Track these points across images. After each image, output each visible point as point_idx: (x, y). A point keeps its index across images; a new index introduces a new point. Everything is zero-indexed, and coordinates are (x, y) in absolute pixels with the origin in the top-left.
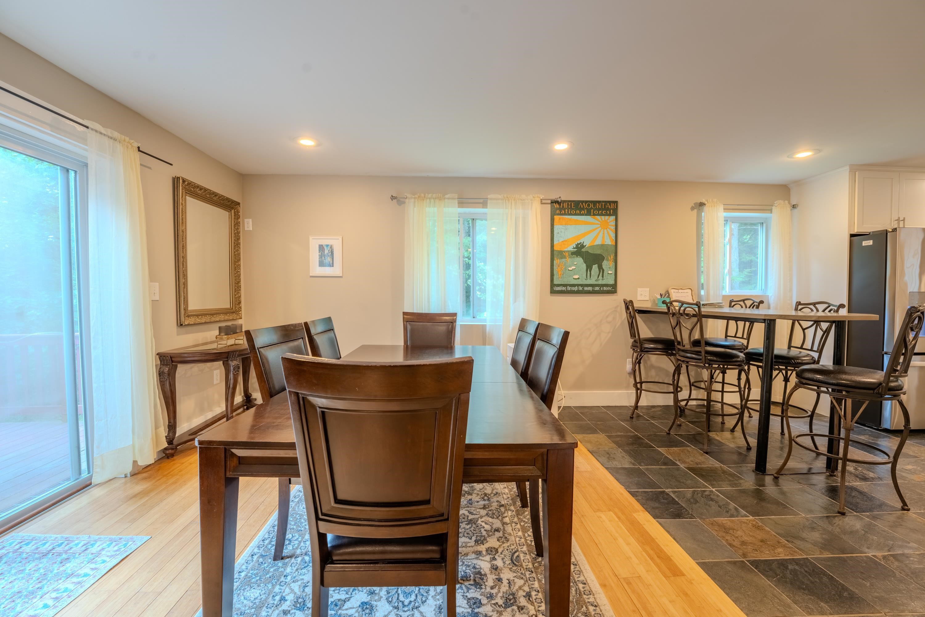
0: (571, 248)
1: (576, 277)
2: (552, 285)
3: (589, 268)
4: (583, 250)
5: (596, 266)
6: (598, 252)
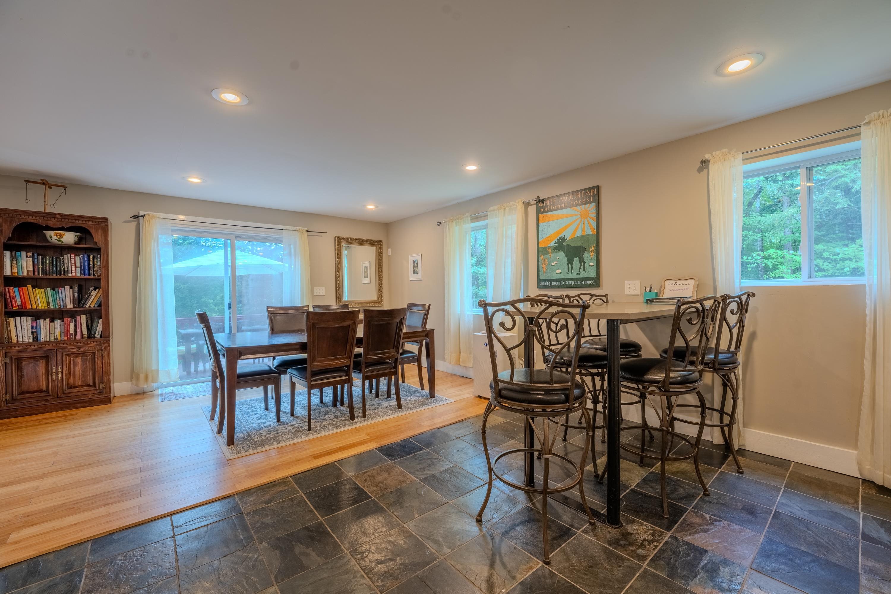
0: (553, 244)
1: (559, 271)
2: (539, 281)
3: (570, 261)
4: (564, 244)
5: (577, 258)
6: (579, 244)
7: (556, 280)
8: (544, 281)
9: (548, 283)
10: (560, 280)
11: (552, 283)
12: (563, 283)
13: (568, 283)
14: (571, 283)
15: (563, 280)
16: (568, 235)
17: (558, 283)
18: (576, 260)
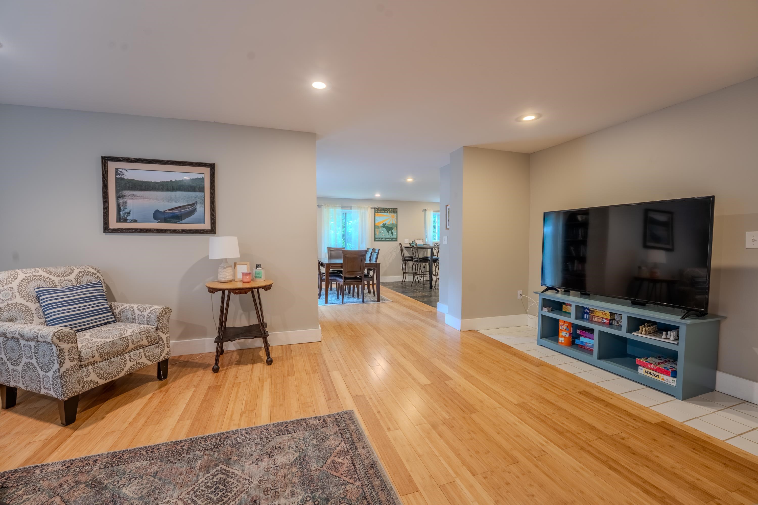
0: (381, 225)
1: (383, 235)
2: (375, 238)
3: (388, 232)
4: (386, 225)
5: (390, 231)
6: (391, 226)
7: (383, 238)
8: (377, 238)
9: (379, 239)
10: (384, 238)
11: (381, 239)
12: (385, 239)
13: (387, 239)
14: (388, 239)
15: (385, 238)
16: (387, 222)
17: (383, 239)
18: (390, 232)
